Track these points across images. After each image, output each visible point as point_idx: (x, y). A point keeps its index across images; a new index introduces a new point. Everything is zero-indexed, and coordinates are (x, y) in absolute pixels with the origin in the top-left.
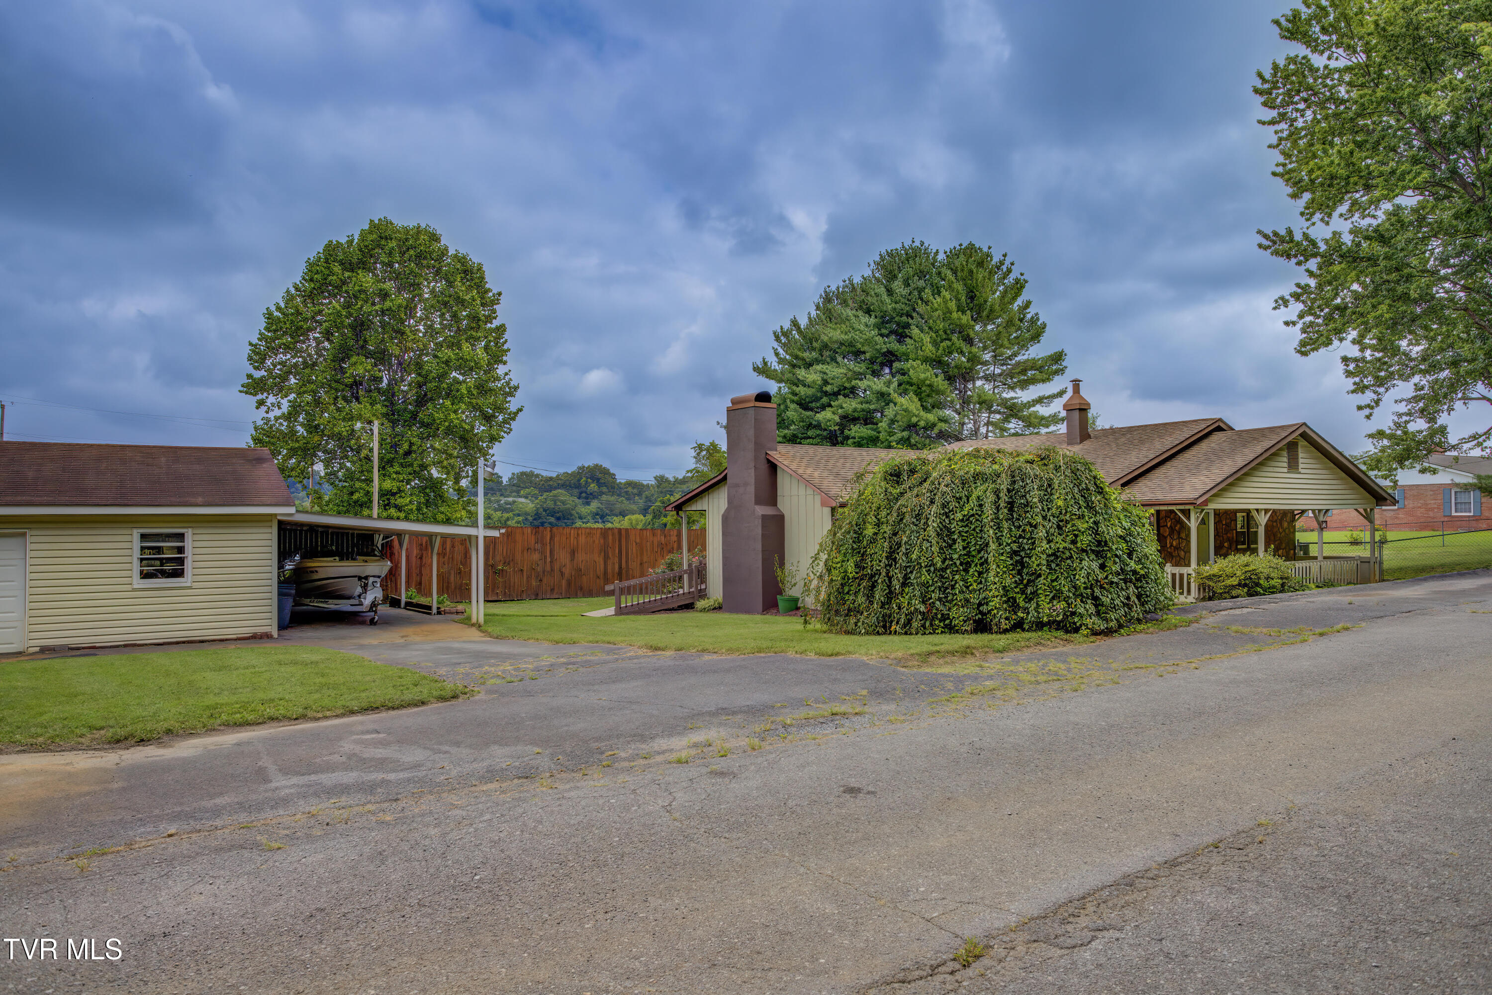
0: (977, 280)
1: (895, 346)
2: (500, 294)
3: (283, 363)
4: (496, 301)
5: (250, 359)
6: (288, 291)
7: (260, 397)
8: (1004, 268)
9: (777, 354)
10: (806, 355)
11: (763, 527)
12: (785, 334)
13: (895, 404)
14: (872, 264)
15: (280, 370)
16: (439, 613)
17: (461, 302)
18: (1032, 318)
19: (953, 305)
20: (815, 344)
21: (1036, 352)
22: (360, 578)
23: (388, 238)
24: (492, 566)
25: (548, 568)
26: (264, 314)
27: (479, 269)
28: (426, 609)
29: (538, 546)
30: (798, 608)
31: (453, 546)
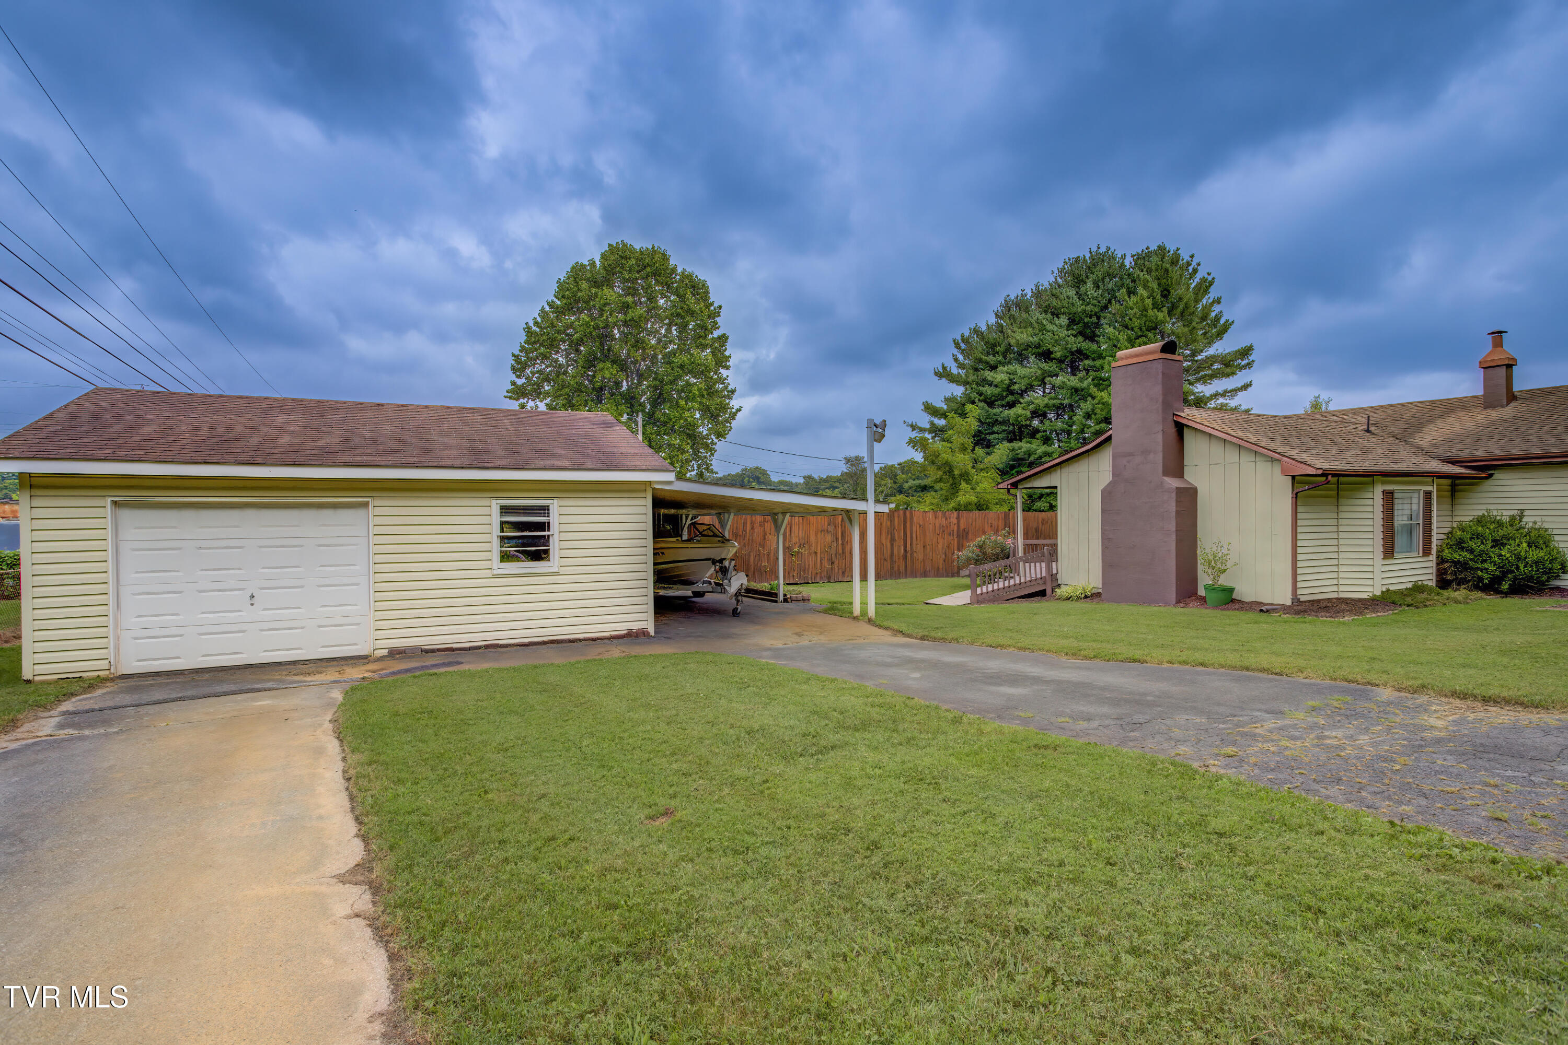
0: (1172, 279)
1: (1087, 345)
2: (720, 307)
3: (541, 372)
4: (717, 313)
5: (513, 368)
6: (543, 309)
7: (522, 401)
8: (1191, 269)
9: (956, 360)
10: (991, 359)
11: (1177, 502)
12: (966, 340)
13: (1093, 398)
14: (1056, 272)
15: (538, 378)
16: (785, 600)
17: (692, 313)
18: (1216, 315)
19: (1149, 302)
20: (998, 349)
21: (1219, 348)
22: (714, 562)
23: (627, 258)
24: (789, 548)
25: (840, 551)
26: (524, 329)
27: (704, 285)
28: (771, 596)
29: (831, 528)
30: (1233, 601)
31: (753, 528)
